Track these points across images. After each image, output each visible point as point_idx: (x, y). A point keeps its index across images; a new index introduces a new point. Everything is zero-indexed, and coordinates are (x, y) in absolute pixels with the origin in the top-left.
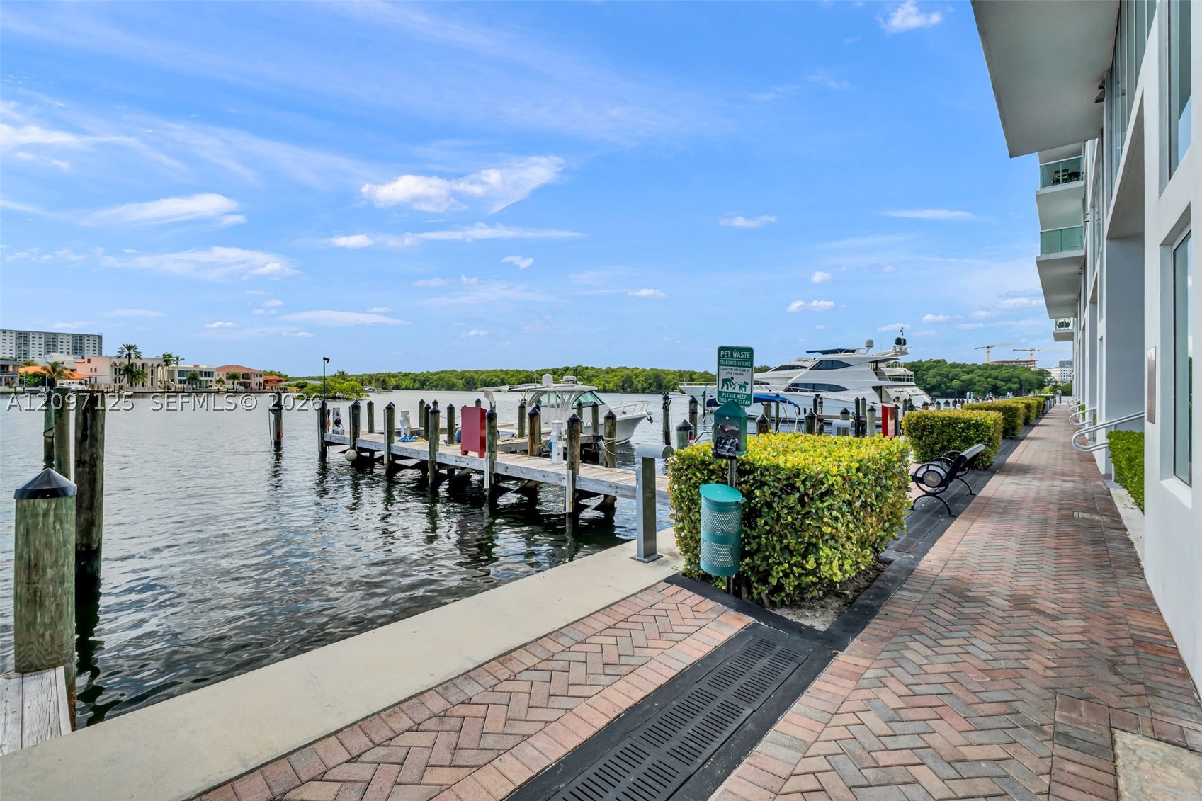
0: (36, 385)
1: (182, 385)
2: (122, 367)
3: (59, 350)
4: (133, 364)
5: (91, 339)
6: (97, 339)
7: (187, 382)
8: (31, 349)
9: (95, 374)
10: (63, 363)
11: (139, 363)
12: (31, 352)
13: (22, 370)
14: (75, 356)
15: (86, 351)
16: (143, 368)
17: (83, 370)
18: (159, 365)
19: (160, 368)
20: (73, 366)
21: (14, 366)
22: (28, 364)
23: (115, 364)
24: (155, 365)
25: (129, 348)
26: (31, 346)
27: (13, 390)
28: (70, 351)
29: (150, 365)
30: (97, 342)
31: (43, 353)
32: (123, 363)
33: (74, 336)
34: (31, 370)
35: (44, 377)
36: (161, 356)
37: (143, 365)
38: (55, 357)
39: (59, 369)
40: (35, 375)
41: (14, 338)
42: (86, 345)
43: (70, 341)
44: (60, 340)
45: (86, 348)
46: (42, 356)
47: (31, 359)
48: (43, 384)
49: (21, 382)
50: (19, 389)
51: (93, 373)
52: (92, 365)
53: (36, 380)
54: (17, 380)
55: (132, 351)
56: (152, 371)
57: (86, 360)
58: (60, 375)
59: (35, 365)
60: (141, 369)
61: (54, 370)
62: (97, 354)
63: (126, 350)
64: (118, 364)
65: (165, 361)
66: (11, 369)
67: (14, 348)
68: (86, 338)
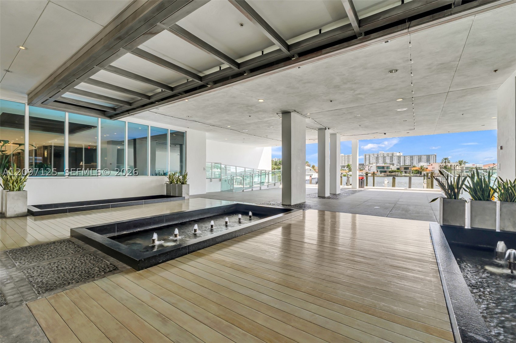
0: (416, 174)
1: (467, 173)
2: (443, 167)
3: (422, 161)
4: (447, 165)
5: (432, 156)
6: (434, 156)
7: (469, 172)
8: (414, 161)
9: (434, 169)
10: (424, 166)
11: (449, 165)
12: (414, 163)
13: (413, 169)
14: (427, 163)
15: (431, 161)
16: (451, 167)
17: (430, 168)
18: (457, 165)
19: (457, 166)
20: (427, 167)
21: (410, 168)
22: (414, 167)
23: (440, 165)
24: (456, 165)
25: (445, 159)
26: (414, 160)
27: (410, 175)
28: (426, 161)
29: (453, 165)
30: (434, 157)
31: (417, 163)
32: (443, 165)
33: (427, 156)
34: (415, 169)
35: (418, 171)
36: (458, 162)
37: (451, 165)
38: (422, 164)
39: (423, 168)
40: (416, 170)
41: (409, 158)
42: (431, 159)
43: (426, 158)
44: (422, 158)
45: (431, 160)
46: (417, 164)
47: (414, 165)
48: (418, 173)
49: (412, 173)
50: (412, 175)
51: (433, 169)
52: (433, 166)
53: (416, 172)
54: (411, 172)
55: (446, 161)
56: (454, 167)
57: (431, 165)
58: (423, 170)
59: (416, 167)
60: (450, 167)
61: (421, 169)
62: (434, 162)
63: (444, 160)
64: (441, 166)
65: (460, 163)
66: (410, 169)
67: (409, 162)
68: (431, 156)
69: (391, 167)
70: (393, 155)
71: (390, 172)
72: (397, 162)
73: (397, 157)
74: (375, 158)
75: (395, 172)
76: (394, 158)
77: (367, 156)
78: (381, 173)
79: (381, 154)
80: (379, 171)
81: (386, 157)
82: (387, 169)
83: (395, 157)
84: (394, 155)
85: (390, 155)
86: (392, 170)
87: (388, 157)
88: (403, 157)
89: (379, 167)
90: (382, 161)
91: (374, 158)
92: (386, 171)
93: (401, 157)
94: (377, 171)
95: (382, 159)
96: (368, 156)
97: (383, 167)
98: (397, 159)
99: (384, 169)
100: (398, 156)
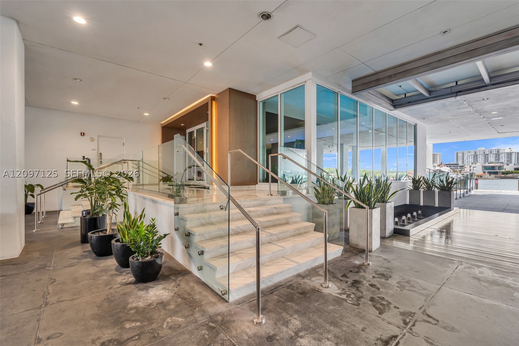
69: (505, 167)
70: (498, 152)
71: (503, 173)
72: (506, 160)
73: (506, 154)
74: (473, 156)
75: (512, 173)
76: (501, 156)
77: (460, 155)
78: (490, 175)
79: (481, 151)
80: (486, 173)
81: (490, 155)
82: (498, 170)
83: (503, 155)
84: (501, 152)
85: (494, 152)
86: (506, 170)
87: (492, 155)
88: (516, 154)
89: (485, 168)
90: (483, 160)
91: (470, 156)
92: (497, 172)
93: (513, 155)
94: (484, 172)
95: (483, 157)
96: (462, 154)
97: (493, 168)
98: (506, 157)
99: (494, 170)
100: (508, 153)
